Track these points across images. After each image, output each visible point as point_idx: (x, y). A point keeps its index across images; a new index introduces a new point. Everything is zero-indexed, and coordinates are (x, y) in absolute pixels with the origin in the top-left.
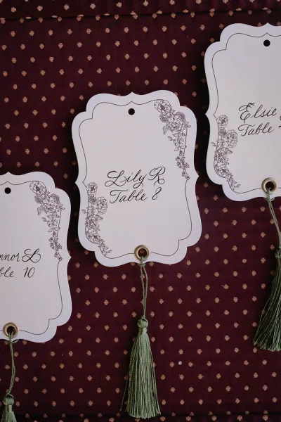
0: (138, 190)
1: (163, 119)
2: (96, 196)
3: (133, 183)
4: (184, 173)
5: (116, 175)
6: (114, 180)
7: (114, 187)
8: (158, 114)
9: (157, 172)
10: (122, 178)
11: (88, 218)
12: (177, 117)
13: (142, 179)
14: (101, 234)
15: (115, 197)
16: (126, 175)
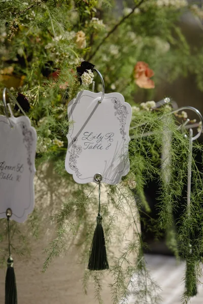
0: (99, 143)
1: (115, 108)
2: (77, 145)
3: (97, 140)
4: (123, 137)
5: (88, 134)
6: (87, 137)
7: (86, 141)
8: (113, 105)
9: (109, 135)
10: (91, 136)
11: (71, 156)
12: (122, 108)
13: (101, 138)
14: (77, 165)
15: (86, 146)
16: (94, 135)
